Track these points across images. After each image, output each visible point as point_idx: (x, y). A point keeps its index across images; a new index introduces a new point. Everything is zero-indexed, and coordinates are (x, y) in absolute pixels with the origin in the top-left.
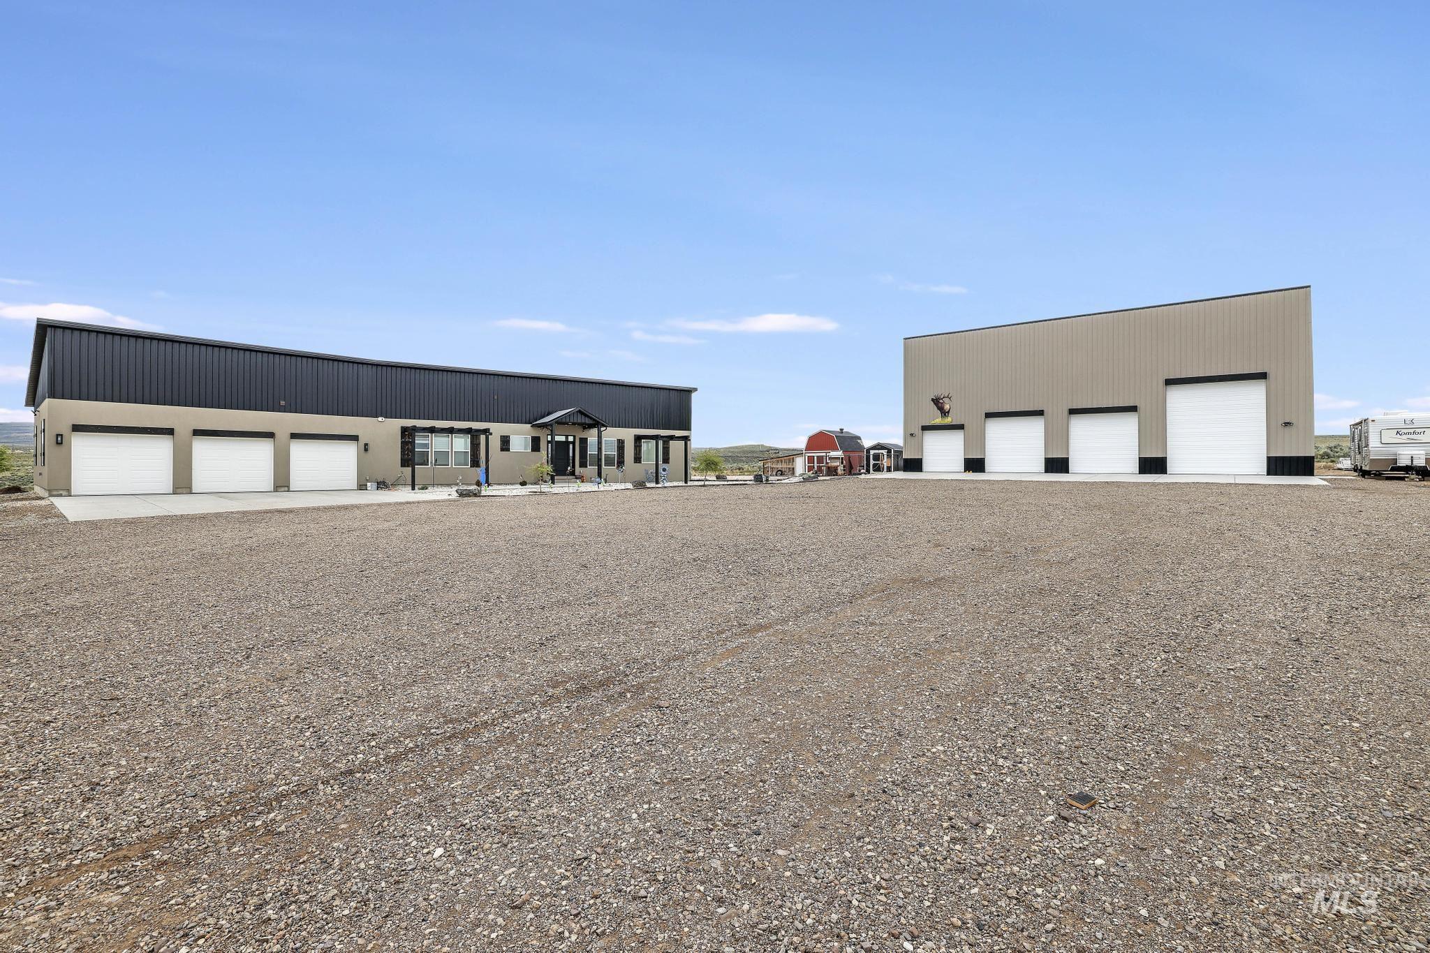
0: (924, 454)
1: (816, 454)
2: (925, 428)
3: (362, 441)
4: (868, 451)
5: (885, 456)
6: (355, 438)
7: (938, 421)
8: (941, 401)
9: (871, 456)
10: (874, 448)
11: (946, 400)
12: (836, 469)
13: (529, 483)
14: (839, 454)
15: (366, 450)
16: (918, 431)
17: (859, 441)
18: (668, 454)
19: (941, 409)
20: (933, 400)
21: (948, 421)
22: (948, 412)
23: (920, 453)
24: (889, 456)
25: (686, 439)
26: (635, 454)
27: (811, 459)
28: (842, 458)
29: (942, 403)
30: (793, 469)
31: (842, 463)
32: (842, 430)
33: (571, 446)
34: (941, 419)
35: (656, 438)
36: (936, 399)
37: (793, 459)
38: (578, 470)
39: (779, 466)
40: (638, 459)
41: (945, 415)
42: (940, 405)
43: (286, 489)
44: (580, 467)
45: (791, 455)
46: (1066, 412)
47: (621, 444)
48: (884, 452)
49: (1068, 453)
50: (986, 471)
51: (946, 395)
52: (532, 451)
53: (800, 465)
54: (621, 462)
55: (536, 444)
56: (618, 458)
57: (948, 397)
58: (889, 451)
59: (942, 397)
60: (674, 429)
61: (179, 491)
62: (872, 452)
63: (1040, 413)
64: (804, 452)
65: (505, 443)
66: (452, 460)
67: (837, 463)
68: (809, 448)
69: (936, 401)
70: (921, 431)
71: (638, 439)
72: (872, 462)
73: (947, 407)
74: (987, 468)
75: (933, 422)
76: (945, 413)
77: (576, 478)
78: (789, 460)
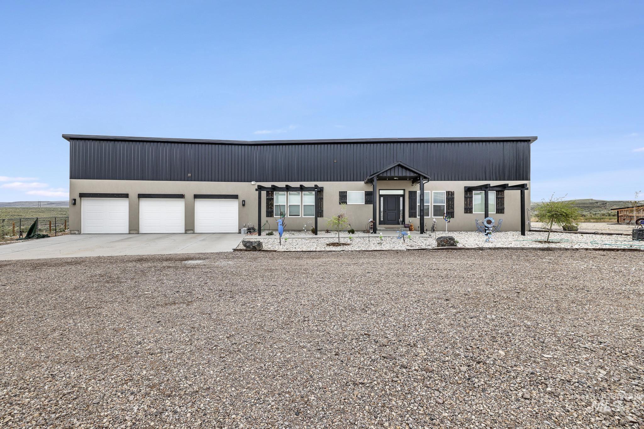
3: (241, 198)
6: (235, 197)
13: (357, 231)
15: (244, 205)
18: (503, 204)
25: (522, 188)
26: (466, 205)
33: (401, 199)
35: (485, 188)
38: (408, 220)
40: (468, 209)
43: (192, 232)
44: (410, 216)
47: (450, 196)
52: (365, 204)
54: (451, 214)
55: (369, 198)
56: (448, 209)
60: (508, 180)
61: (132, 232)
65: (343, 197)
66: (302, 212)
71: (469, 190)
77: (405, 227)
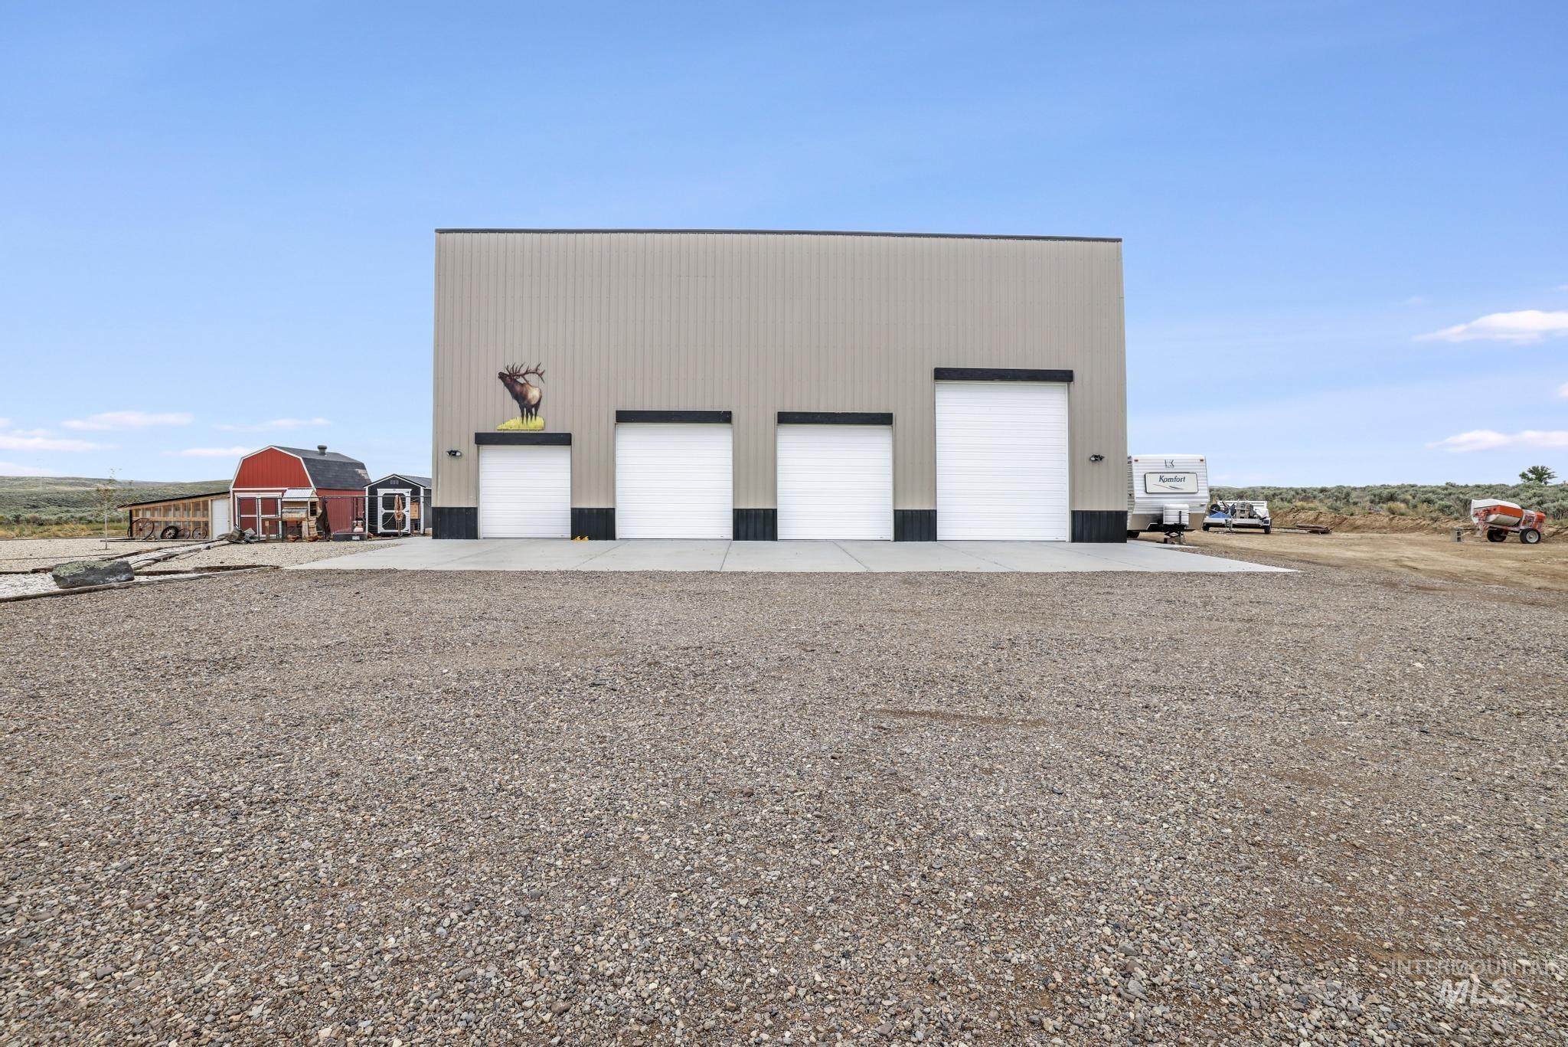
0: (482, 498)
1: (259, 494)
2: (482, 439)
4: (373, 491)
5: (408, 500)
7: (514, 423)
8: (521, 380)
9: (380, 501)
10: (385, 484)
11: (532, 379)
12: (298, 524)
14: (307, 494)
16: (467, 446)
17: (360, 471)
19: (520, 397)
20: (502, 376)
21: (536, 424)
22: (537, 406)
23: (472, 497)
24: (415, 500)
27: (246, 505)
28: (313, 504)
29: (522, 385)
30: (206, 524)
31: (313, 513)
32: (322, 449)
34: (519, 419)
36: (510, 376)
37: (205, 504)
39: (172, 518)
41: (529, 411)
42: (518, 388)
45: (201, 497)
46: (772, 418)
48: (406, 492)
49: (775, 501)
50: (618, 536)
51: (533, 368)
53: (222, 517)
57: (536, 372)
58: (415, 491)
59: (523, 371)
62: (381, 492)
63: (723, 418)
64: (231, 489)
67: (301, 514)
68: (243, 480)
69: (511, 380)
70: (473, 446)
72: (381, 511)
73: (533, 394)
74: (621, 530)
75: (500, 427)
76: (529, 408)
78: (197, 505)
